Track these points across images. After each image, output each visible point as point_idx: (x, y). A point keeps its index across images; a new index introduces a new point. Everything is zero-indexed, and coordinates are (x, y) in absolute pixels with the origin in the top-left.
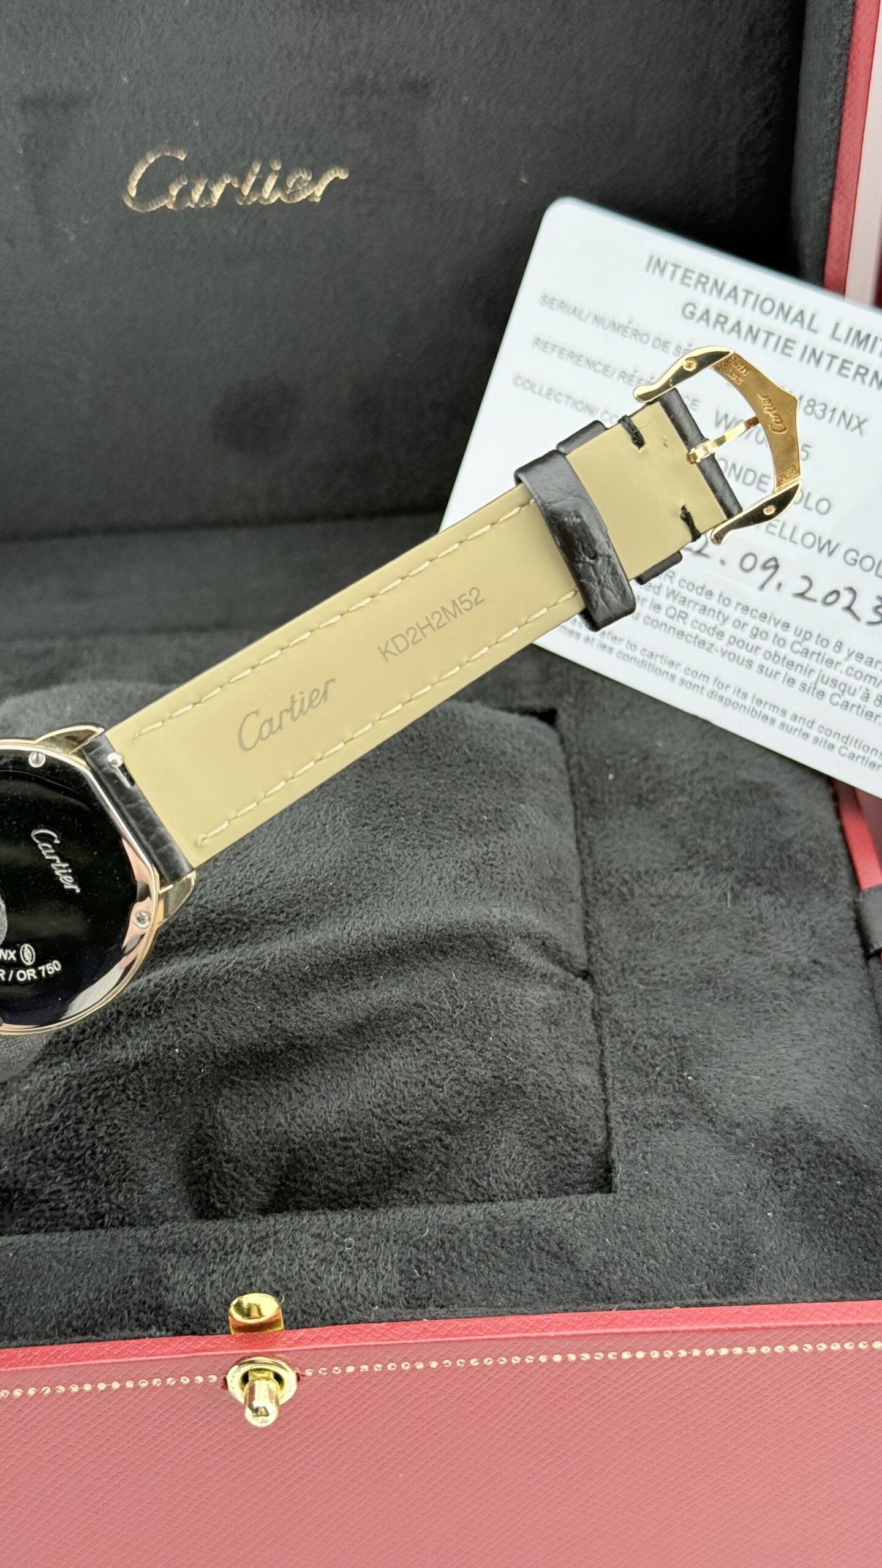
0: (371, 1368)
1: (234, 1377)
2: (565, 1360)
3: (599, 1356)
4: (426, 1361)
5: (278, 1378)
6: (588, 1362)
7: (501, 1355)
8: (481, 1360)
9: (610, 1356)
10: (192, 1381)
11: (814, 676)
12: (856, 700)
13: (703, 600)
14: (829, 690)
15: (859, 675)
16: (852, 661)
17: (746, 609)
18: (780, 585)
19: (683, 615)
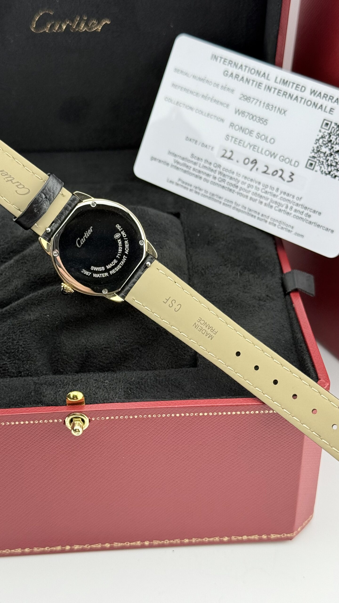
0: (115, 417)
1: (67, 420)
2: (180, 416)
3: (192, 414)
4: (133, 416)
5: (83, 420)
6: (188, 416)
7: (159, 414)
8: (152, 415)
9: (196, 414)
10: (53, 421)
11: (269, 201)
12: (283, 208)
13: (231, 175)
14: (274, 205)
15: (285, 200)
16: (282, 195)
17: (246, 178)
18: (257, 169)
19: (224, 181)
